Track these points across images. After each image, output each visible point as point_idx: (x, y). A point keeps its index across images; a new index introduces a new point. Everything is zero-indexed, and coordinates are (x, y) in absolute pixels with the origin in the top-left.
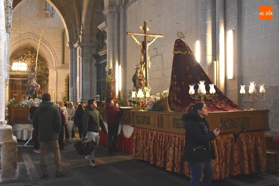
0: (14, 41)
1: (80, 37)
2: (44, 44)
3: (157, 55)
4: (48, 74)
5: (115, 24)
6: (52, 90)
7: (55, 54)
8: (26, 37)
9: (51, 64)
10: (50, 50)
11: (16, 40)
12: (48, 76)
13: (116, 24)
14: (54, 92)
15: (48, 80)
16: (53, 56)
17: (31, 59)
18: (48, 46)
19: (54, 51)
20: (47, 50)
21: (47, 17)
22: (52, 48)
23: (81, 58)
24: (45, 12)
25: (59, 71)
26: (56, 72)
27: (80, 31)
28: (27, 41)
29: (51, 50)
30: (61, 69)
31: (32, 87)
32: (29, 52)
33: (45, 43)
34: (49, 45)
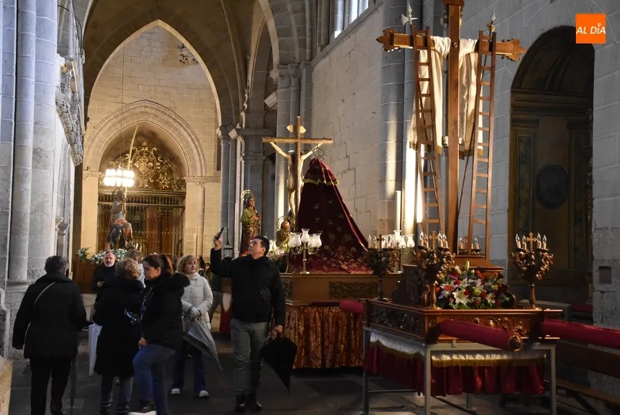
0: (111, 119)
1: (243, 114)
2: (176, 124)
3: (349, 169)
4: (184, 194)
5: (291, 99)
6: (193, 230)
7: (201, 148)
8: (138, 110)
9: (191, 170)
10: (189, 139)
11: (116, 117)
12: (184, 198)
13: (293, 99)
14: (195, 235)
15: (184, 208)
16: (195, 151)
17: (147, 160)
18: (184, 128)
19: (198, 140)
20: (183, 139)
21: (184, 63)
22: (194, 134)
23: (243, 162)
24: (179, 53)
25: (208, 186)
26: (201, 190)
27: (243, 103)
28: (142, 119)
29: (192, 139)
30: (213, 181)
31: (116, 228)
32: (144, 144)
33: (179, 123)
34: (187, 127)
